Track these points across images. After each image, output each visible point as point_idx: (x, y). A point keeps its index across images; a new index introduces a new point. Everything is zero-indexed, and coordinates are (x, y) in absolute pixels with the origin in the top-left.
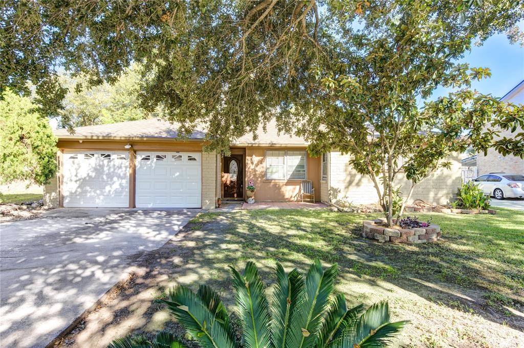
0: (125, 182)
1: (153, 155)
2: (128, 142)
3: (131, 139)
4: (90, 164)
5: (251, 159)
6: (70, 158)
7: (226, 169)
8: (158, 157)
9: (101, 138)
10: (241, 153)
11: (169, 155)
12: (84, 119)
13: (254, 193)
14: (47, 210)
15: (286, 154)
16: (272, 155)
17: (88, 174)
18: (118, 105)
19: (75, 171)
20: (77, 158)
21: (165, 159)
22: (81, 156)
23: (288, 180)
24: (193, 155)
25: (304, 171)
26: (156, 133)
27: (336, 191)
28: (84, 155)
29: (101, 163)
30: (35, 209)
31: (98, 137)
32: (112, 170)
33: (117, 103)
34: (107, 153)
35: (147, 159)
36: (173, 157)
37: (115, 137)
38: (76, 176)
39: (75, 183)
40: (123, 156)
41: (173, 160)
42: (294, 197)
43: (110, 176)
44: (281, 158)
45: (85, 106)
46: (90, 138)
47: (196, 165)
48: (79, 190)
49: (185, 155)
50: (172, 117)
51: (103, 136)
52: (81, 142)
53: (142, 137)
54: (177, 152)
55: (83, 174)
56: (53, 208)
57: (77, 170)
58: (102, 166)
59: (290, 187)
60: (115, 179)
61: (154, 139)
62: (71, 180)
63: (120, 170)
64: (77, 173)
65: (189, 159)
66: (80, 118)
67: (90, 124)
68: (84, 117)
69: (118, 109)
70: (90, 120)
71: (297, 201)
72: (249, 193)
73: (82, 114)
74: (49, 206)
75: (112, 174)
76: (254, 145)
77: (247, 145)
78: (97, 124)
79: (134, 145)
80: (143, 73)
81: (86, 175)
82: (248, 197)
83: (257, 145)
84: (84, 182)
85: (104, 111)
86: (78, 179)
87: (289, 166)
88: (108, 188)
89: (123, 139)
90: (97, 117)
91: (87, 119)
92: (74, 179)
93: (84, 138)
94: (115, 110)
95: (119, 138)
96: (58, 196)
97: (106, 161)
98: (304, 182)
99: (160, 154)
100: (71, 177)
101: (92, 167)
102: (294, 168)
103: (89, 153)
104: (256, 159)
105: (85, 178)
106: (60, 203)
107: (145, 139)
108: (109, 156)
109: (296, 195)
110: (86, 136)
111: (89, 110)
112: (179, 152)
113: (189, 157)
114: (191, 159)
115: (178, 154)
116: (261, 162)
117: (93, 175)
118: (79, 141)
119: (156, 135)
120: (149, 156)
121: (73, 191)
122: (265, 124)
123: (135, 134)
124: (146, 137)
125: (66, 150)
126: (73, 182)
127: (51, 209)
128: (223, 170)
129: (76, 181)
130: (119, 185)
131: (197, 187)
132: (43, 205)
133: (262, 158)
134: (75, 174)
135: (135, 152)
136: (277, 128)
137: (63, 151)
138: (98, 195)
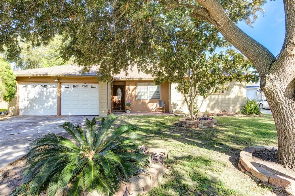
0: (56, 101)
1: (71, 85)
2: (57, 78)
3: (59, 76)
4: (36, 91)
5: (129, 88)
6: (23, 87)
7: (115, 93)
8: (74, 86)
9: (42, 75)
10: (123, 84)
11: (80, 85)
12: (30, 64)
13: (130, 107)
14: (10, 116)
15: (149, 85)
16: (141, 85)
17: (35, 96)
18: (52, 55)
19: (27, 95)
20: (27, 87)
21: (78, 88)
22: (29, 86)
23: (150, 100)
24: (94, 85)
25: (159, 94)
26: (74, 73)
27: (175, 105)
28: (31, 85)
29: (42, 90)
30: (3, 116)
31: (40, 75)
32: (48, 94)
33: (51, 54)
34: (44, 84)
35: (68, 87)
36: (83, 86)
37: (50, 75)
38: (28, 97)
39: (27, 101)
40: (55, 86)
41: (83, 88)
42: (154, 109)
43: (47, 98)
44: (146, 87)
45: (31, 56)
46: (35, 75)
47: (96, 91)
48: (29, 105)
49: (89, 85)
50: (79, 63)
51: (43, 75)
52: (29, 78)
53: (65, 75)
54: (85, 83)
55: (31, 96)
56: (14, 116)
57: (28, 94)
58: (42, 92)
59: (151, 104)
60: (50, 99)
61: (72, 76)
62: (25, 100)
63: (53, 94)
64: (28, 96)
65: (92, 88)
66: (28, 64)
67: (34, 68)
68: (30, 63)
69: (52, 58)
70: (34, 65)
71: (155, 112)
72: (127, 107)
73: (29, 61)
74: (11, 114)
75: (48, 96)
76: (130, 79)
77: (126, 79)
78: (39, 67)
79: (60, 80)
80: (63, 40)
81: (33, 97)
82: (127, 110)
83: (132, 79)
84: (32, 101)
85: (43, 59)
86: (28, 99)
87: (151, 91)
88: (46, 104)
89: (54, 76)
90: (39, 63)
91: (32, 65)
92: (27, 99)
93: (32, 75)
94: (50, 59)
95: (52, 76)
96: (16, 109)
97: (45, 89)
98: (159, 101)
99: (75, 84)
100: (25, 98)
101: (37, 92)
102: (153, 93)
103: (34, 84)
104: (131, 88)
105: (33, 99)
106: (17, 112)
107: (67, 76)
108: (45, 86)
109: (155, 108)
110: (33, 75)
111: (33, 58)
112: (86, 83)
113: (92, 86)
114: (93, 87)
115: (85, 85)
116: (135, 89)
117: (38, 97)
118: (28, 77)
119: (73, 74)
120: (69, 86)
121: (26, 106)
122: (132, 67)
123: (61, 73)
124: (68, 75)
125: (21, 82)
126: (26, 101)
127: (12, 116)
128: (113, 94)
129: (28, 100)
130: (52, 102)
131: (96, 103)
132: (7, 114)
133: (135, 87)
134: (27, 96)
135: (61, 83)
136: (138, 69)
137: (19, 83)
138: (41, 108)
